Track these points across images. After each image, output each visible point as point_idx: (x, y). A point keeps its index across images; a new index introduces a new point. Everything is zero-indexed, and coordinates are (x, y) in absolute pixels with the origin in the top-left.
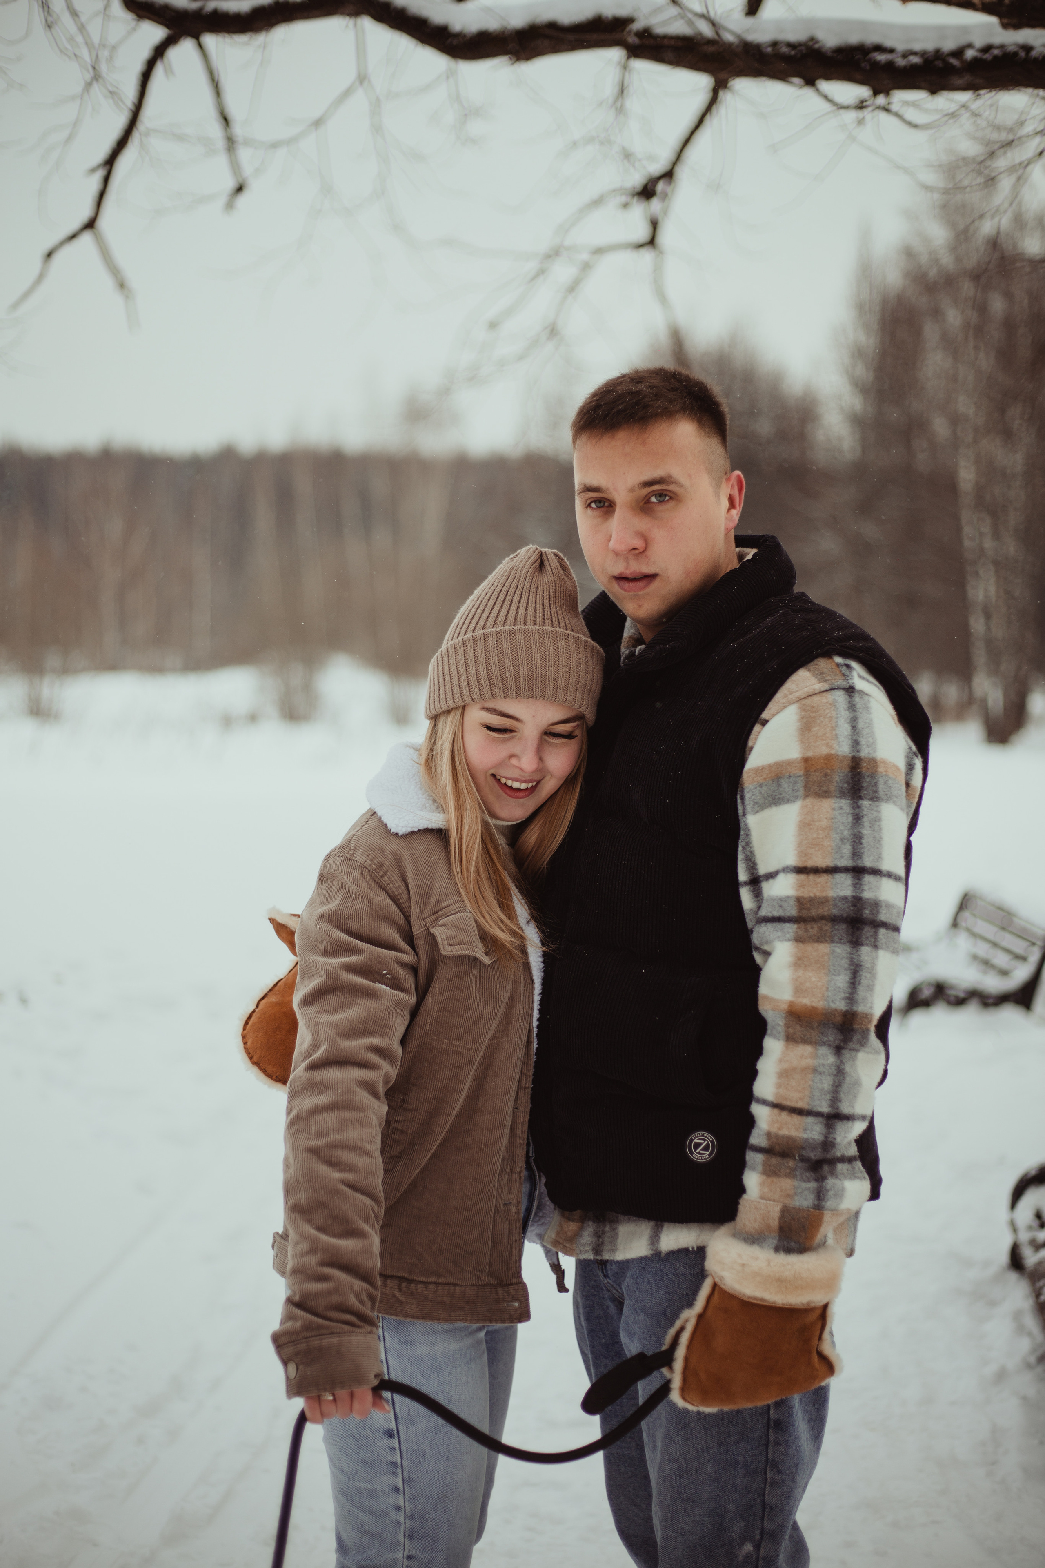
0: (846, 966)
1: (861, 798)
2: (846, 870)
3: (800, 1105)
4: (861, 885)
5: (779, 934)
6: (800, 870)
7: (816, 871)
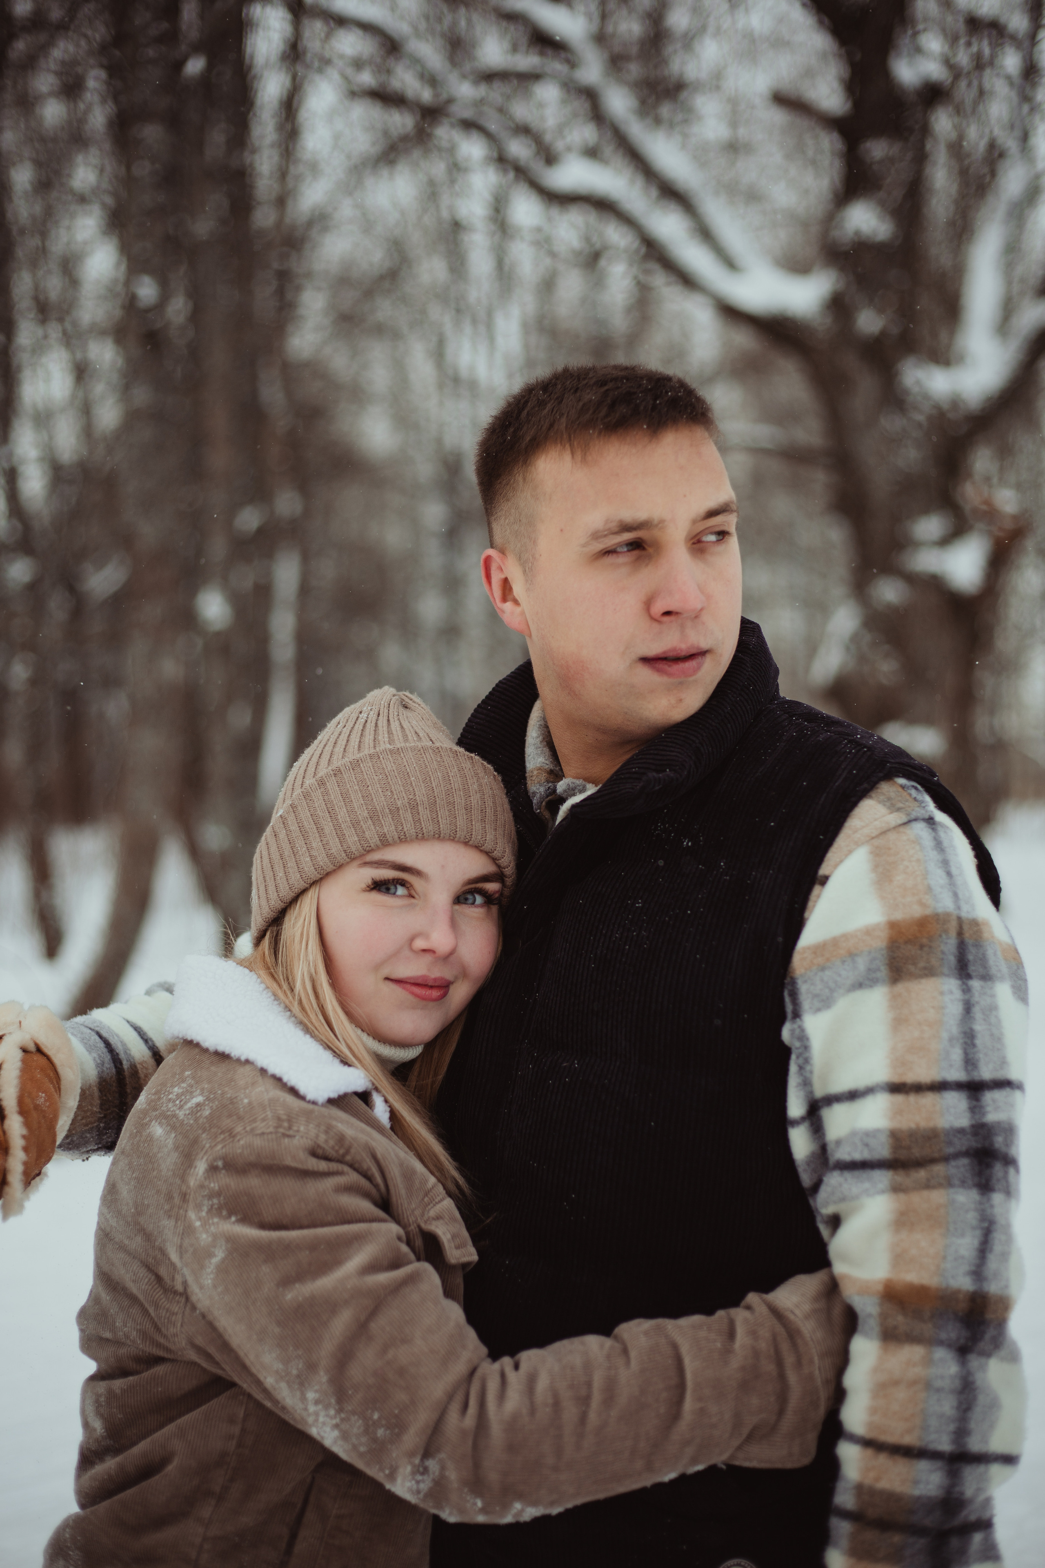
0: (974, 1222)
1: (969, 976)
2: (959, 1086)
3: (908, 1440)
4: (981, 1107)
5: (867, 1185)
6: (896, 1088)
7: (918, 1088)
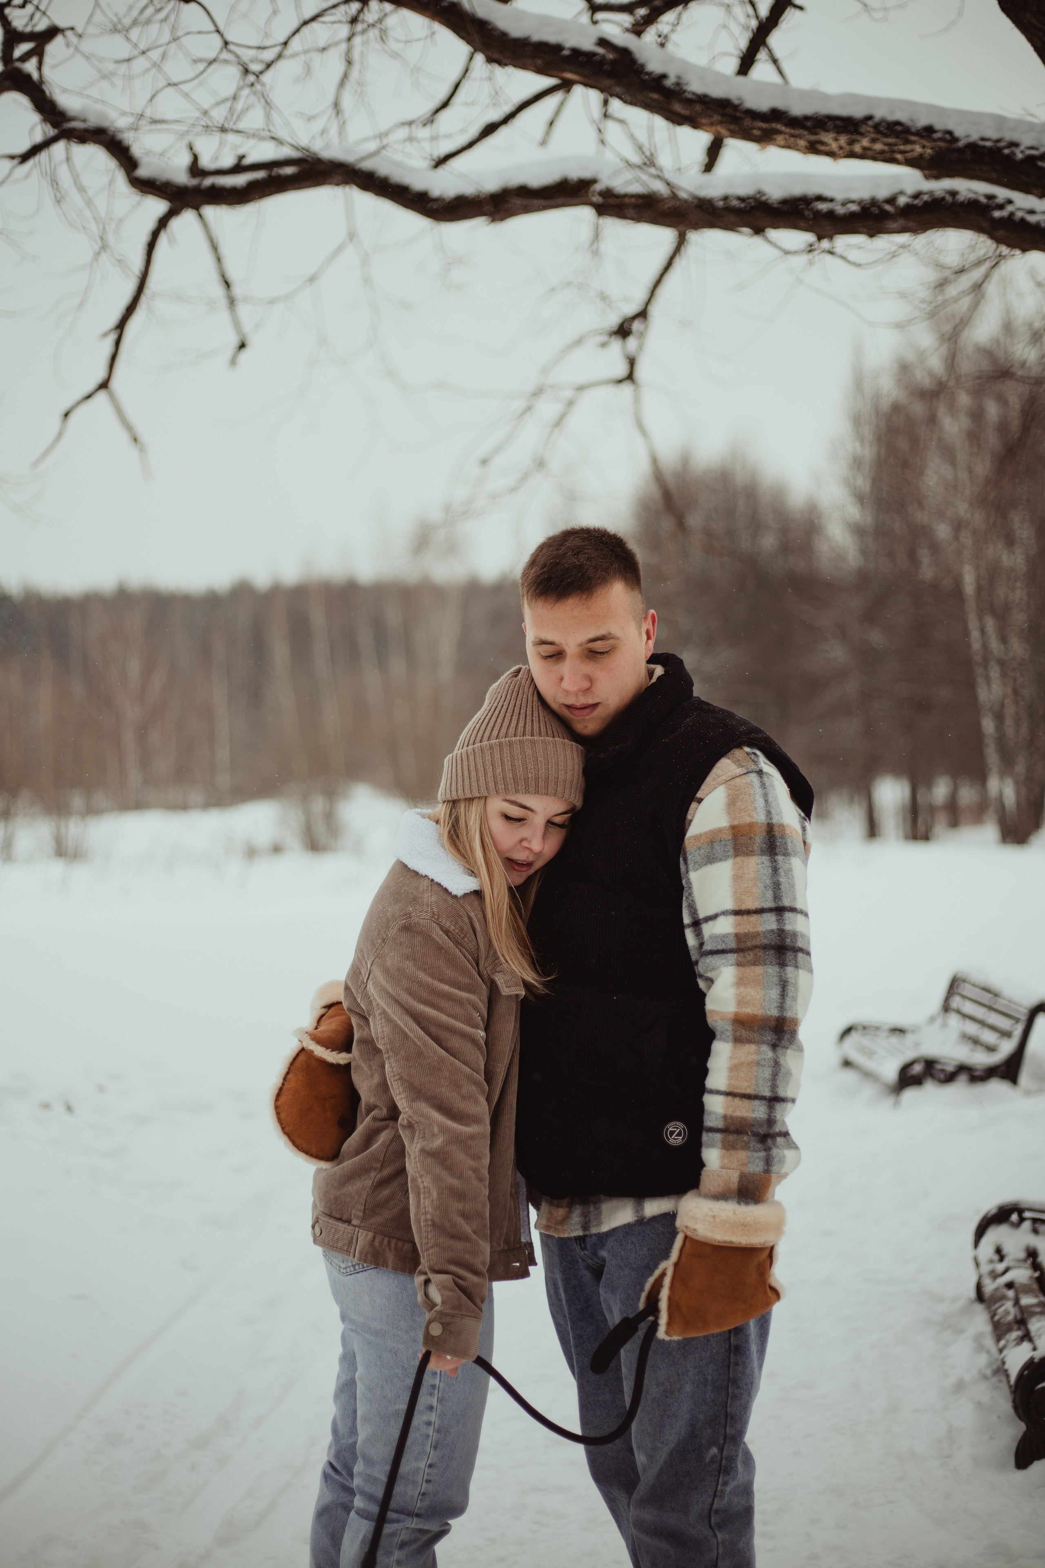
0: (777, 982)
1: (776, 854)
2: (770, 910)
3: (749, 1091)
4: (783, 920)
5: (724, 961)
6: (737, 913)
7: (748, 912)
